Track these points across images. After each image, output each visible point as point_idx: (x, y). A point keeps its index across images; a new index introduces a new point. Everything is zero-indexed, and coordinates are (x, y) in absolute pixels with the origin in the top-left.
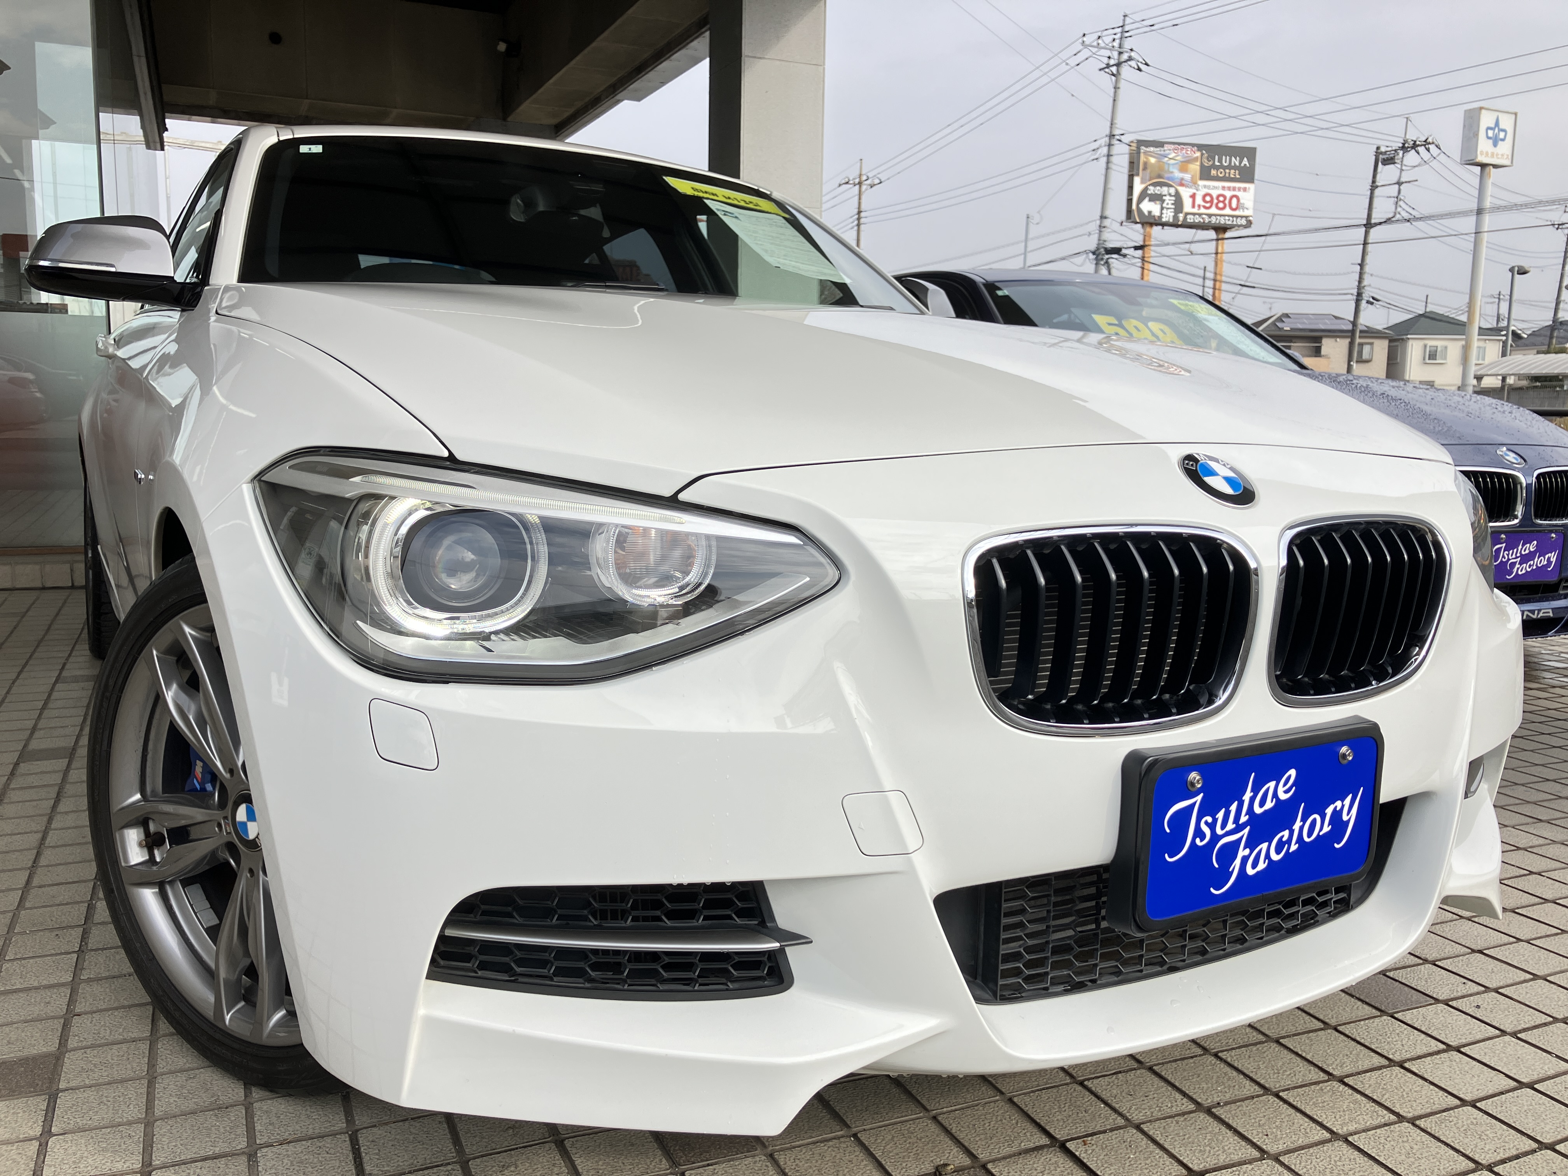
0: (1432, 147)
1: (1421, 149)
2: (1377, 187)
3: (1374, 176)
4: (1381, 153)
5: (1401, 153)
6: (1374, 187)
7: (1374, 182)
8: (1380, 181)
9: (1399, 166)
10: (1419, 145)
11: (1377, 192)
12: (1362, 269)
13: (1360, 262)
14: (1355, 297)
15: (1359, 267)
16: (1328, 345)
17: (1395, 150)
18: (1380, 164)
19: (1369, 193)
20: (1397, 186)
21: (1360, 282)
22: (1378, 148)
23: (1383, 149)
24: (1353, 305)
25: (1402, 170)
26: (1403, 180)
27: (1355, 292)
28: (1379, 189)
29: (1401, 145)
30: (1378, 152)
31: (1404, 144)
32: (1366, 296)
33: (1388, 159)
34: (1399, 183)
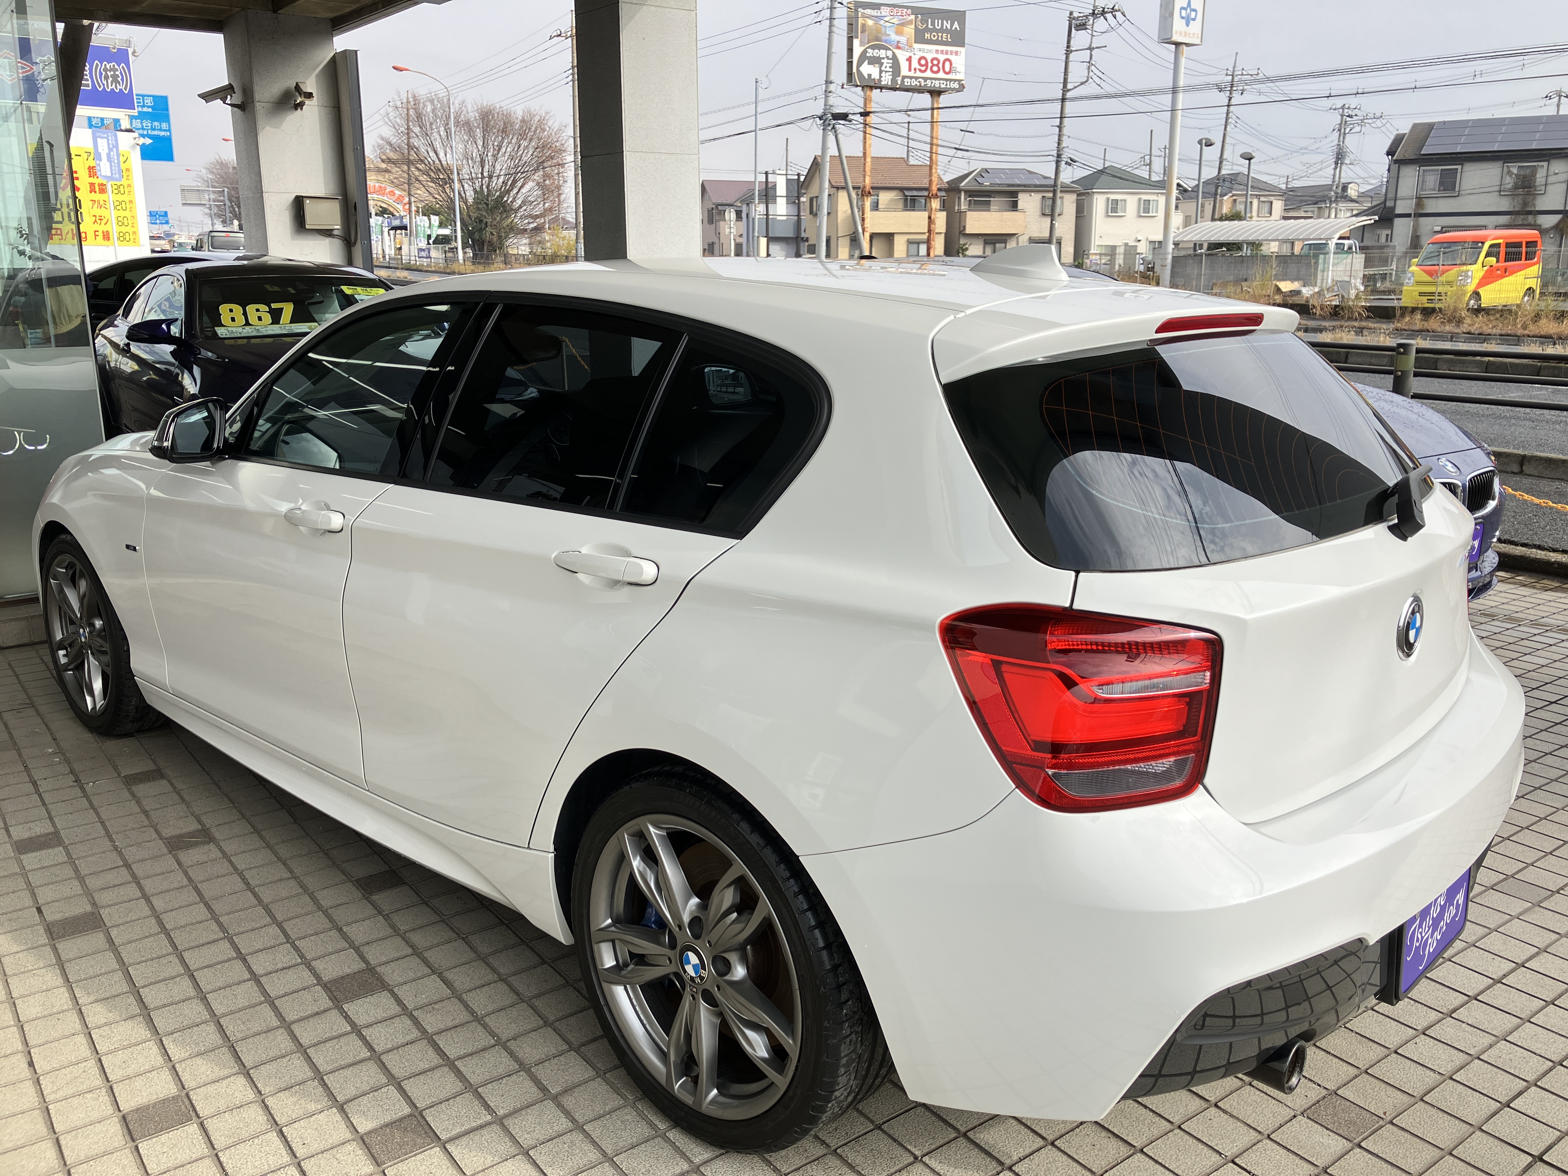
0: (1118, 14)
1: (1109, 16)
2: (1071, 51)
3: (1069, 42)
4: (1074, 19)
5: (1091, 18)
6: (1068, 51)
7: (1068, 47)
8: (1074, 45)
9: (1090, 32)
10: (1107, 13)
11: (1072, 56)
12: (1060, 131)
14: (1055, 159)
15: (1058, 129)
16: (1024, 200)
17: (1086, 16)
18: (1073, 29)
19: (1064, 57)
20: (1089, 51)
21: (1059, 144)
22: (1071, 13)
23: (1075, 15)
24: (1054, 165)
25: (1093, 35)
26: (1094, 45)
27: (1055, 153)
28: (1073, 54)
29: (1091, 11)
30: (1071, 17)
31: (1094, 11)
32: (1065, 158)
33: (1080, 25)
34: (1091, 49)
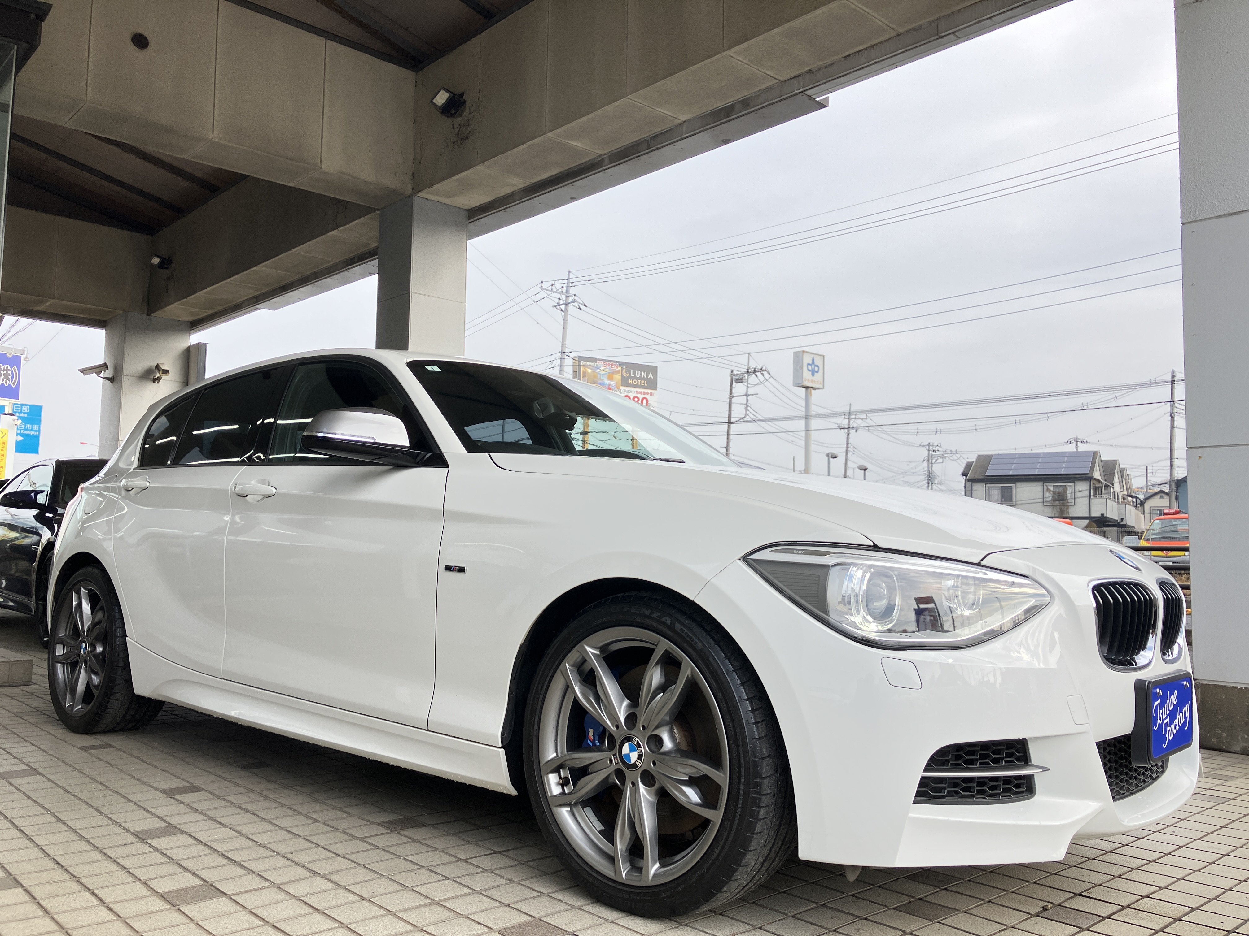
0: (765, 373)
1: (759, 374)
2: (733, 397)
3: (731, 390)
4: (734, 375)
5: (746, 375)
6: (731, 396)
7: (731, 394)
8: (735, 392)
9: (746, 384)
10: (757, 372)
11: (734, 400)
12: (727, 450)
13: (725, 446)
15: (725, 450)
17: (743, 374)
18: (734, 382)
19: (728, 400)
20: (745, 397)
22: (732, 372)
23: (735, 372)
25: (748, 387)
26: (749, 393)
28: (734, 398)
29: (746, 370)
30: (732, 374)
31: (748, 370)
33: (739, 379)
34: (747, 395)
